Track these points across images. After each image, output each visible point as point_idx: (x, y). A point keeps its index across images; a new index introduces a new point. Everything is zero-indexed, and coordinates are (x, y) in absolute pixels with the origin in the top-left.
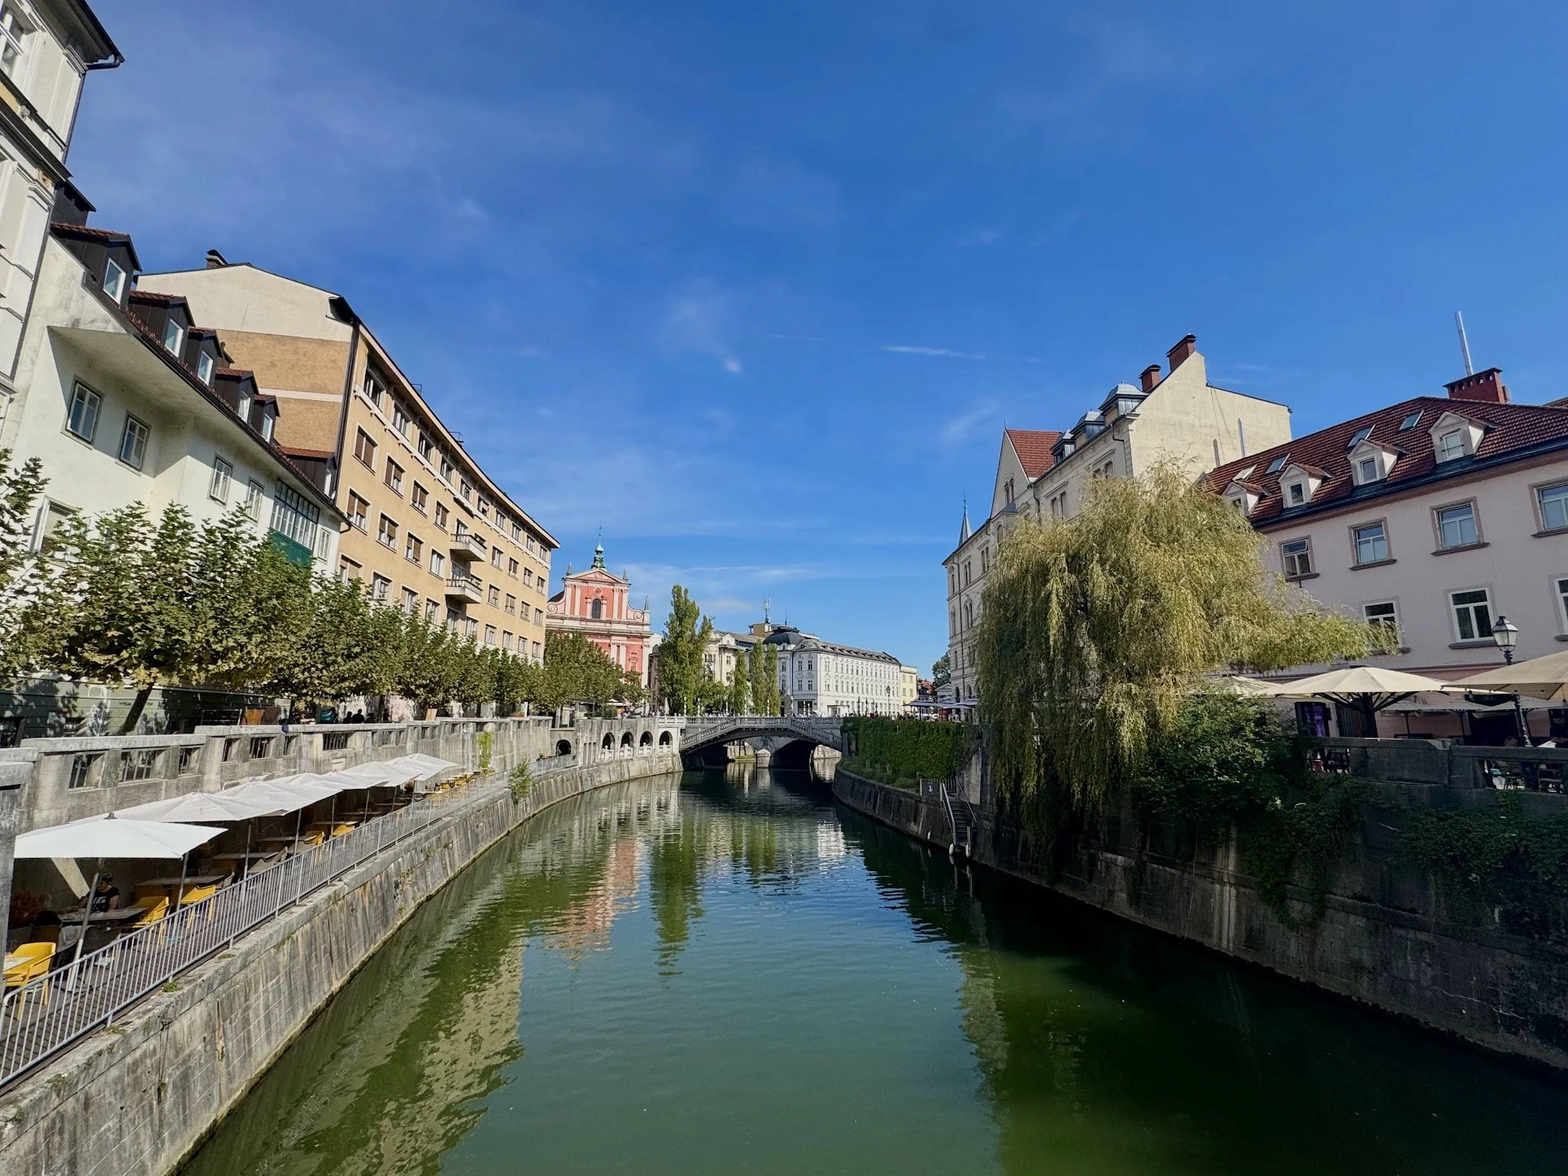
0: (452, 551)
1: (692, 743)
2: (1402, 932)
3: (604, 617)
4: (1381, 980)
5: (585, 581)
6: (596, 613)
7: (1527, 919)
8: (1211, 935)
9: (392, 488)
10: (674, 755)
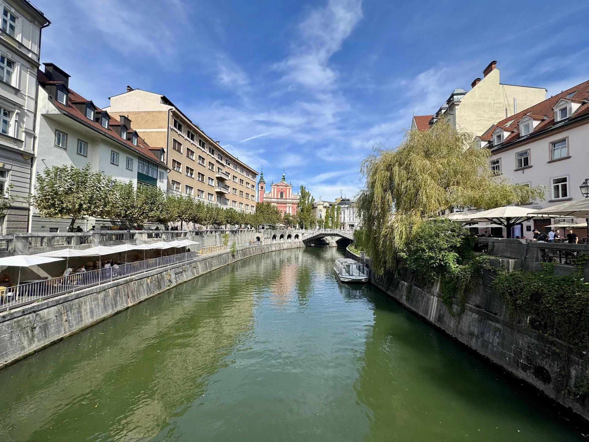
0: (217, 177)
1: (306, 238)
2: (490, 322)
3: (284, 198)
4: (479, 340)
5: (278, 186)
6: (282, 196)
7: (538, 323)
8: (428, 315)
9: (190, 158)
10: (300, 242)
